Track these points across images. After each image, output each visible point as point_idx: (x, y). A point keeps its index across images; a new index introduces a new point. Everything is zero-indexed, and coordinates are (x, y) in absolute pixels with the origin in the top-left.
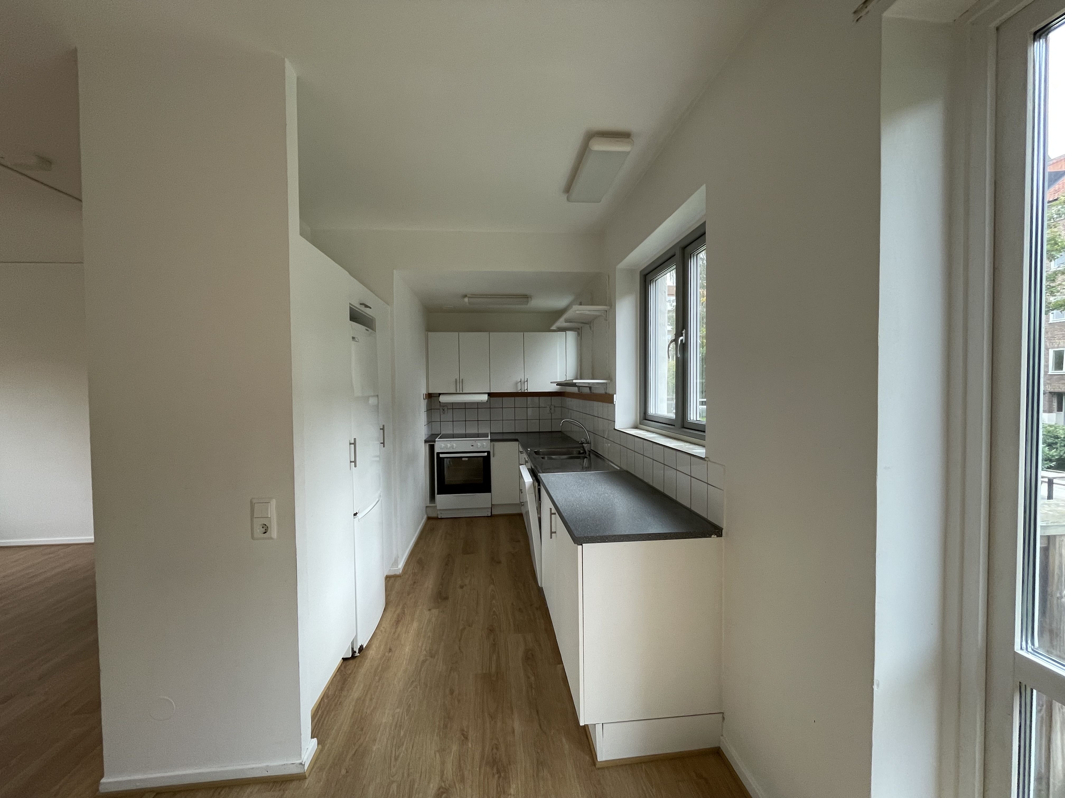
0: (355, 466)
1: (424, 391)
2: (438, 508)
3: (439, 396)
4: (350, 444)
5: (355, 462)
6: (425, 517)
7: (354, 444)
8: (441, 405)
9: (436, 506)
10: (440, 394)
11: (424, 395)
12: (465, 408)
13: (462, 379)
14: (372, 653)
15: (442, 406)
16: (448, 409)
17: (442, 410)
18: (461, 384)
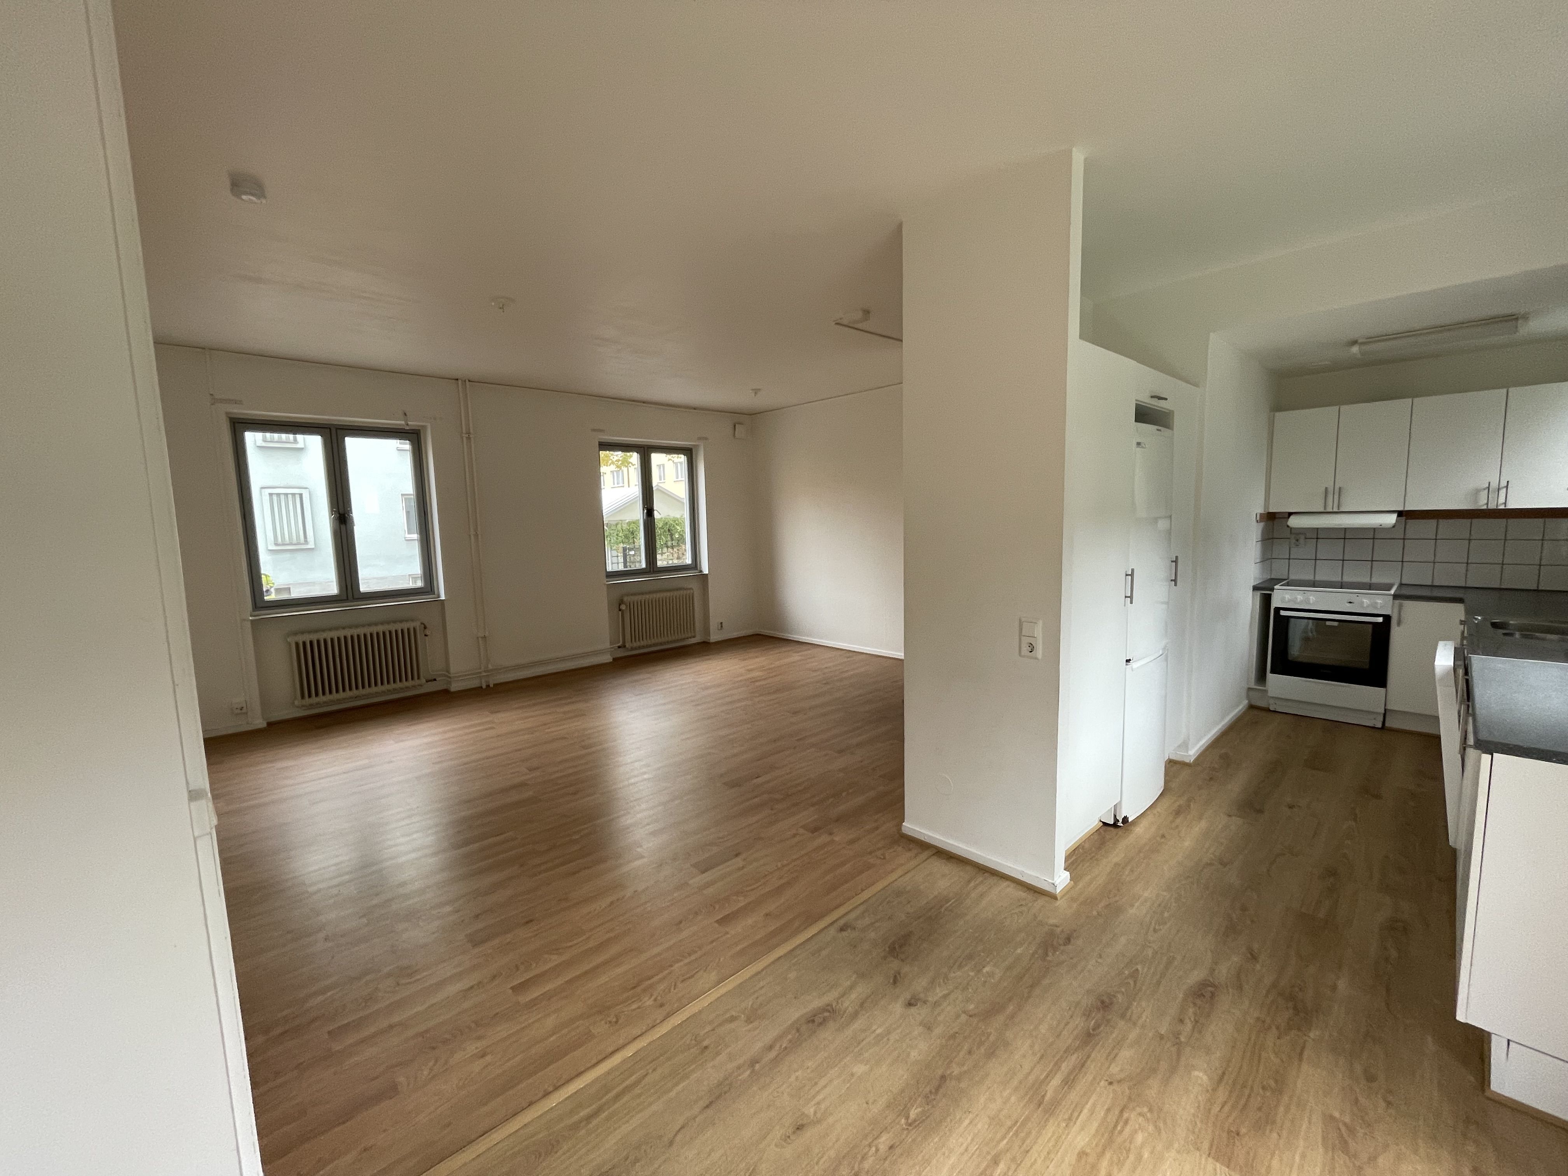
0: (1131, 603)
1: (1260, 510)
2: (1270, 694)
3: (1289, 517)
4: (1127, 575)
5: (1131, 597)
6: (1246, 702)
7: (1132, 575)
8: (1293, 531)
9: (1266, 691)
10: (1290, 514)
11: (1258, 516)
12: (1345, 539)
13: (1340, 488)
14: (1139, 830)
15: (1295, 534)
16: (1306, 538)
17: (1294, 541)
18: (1336, 497)
